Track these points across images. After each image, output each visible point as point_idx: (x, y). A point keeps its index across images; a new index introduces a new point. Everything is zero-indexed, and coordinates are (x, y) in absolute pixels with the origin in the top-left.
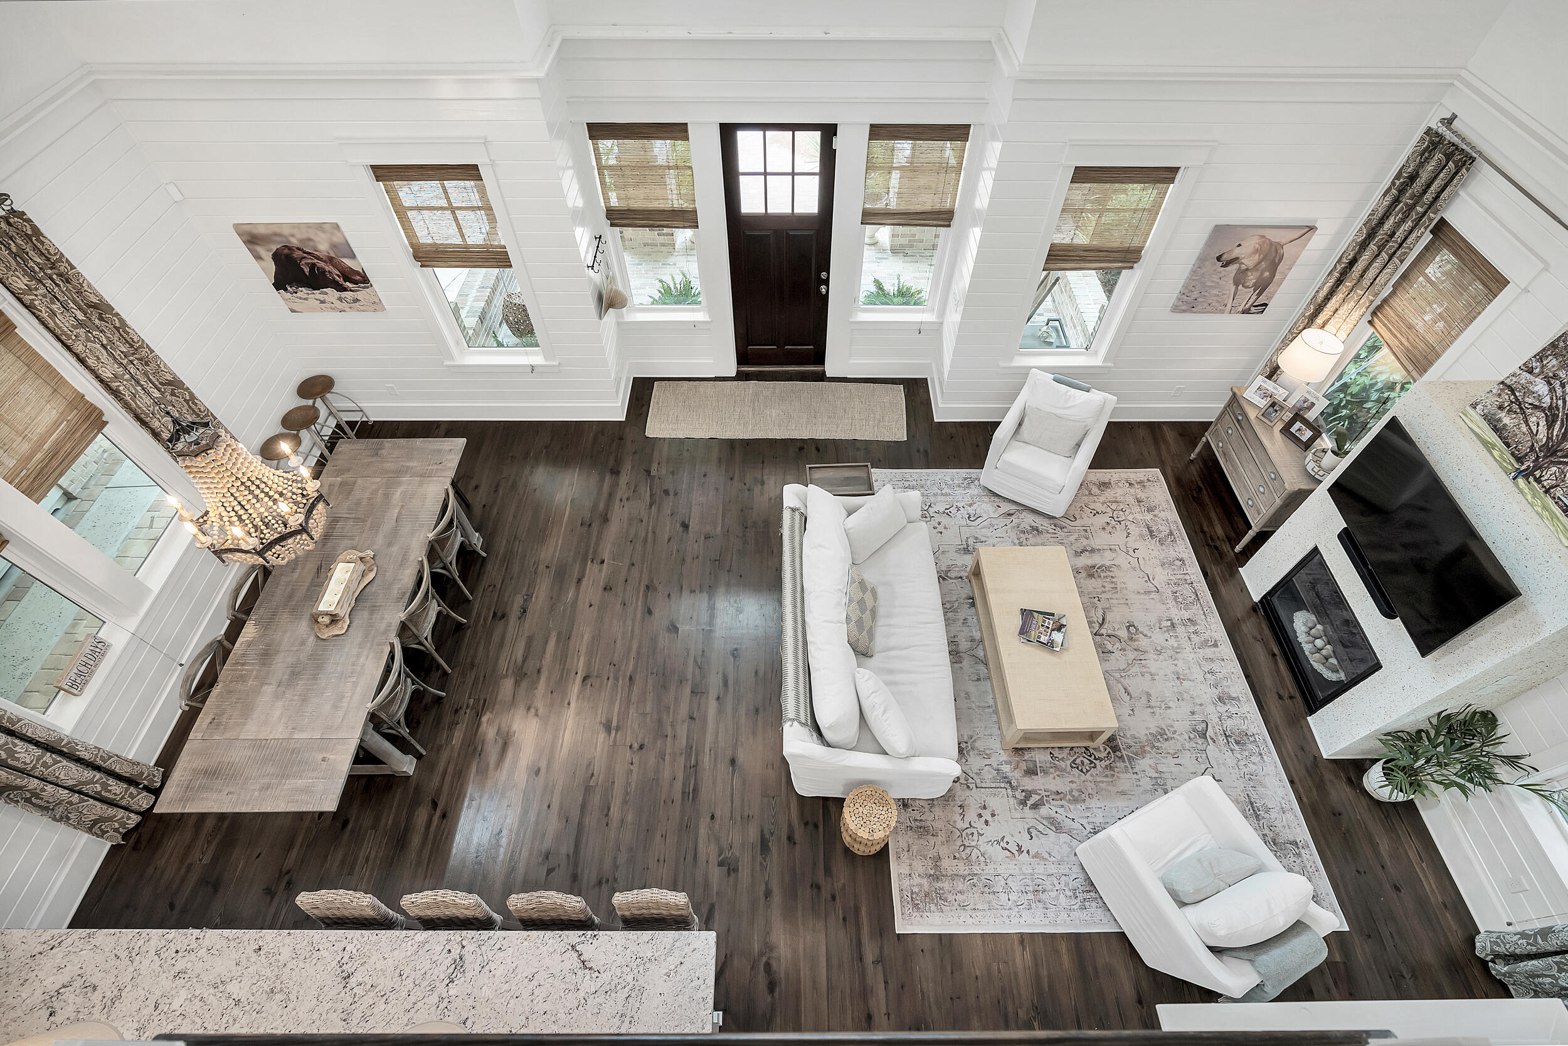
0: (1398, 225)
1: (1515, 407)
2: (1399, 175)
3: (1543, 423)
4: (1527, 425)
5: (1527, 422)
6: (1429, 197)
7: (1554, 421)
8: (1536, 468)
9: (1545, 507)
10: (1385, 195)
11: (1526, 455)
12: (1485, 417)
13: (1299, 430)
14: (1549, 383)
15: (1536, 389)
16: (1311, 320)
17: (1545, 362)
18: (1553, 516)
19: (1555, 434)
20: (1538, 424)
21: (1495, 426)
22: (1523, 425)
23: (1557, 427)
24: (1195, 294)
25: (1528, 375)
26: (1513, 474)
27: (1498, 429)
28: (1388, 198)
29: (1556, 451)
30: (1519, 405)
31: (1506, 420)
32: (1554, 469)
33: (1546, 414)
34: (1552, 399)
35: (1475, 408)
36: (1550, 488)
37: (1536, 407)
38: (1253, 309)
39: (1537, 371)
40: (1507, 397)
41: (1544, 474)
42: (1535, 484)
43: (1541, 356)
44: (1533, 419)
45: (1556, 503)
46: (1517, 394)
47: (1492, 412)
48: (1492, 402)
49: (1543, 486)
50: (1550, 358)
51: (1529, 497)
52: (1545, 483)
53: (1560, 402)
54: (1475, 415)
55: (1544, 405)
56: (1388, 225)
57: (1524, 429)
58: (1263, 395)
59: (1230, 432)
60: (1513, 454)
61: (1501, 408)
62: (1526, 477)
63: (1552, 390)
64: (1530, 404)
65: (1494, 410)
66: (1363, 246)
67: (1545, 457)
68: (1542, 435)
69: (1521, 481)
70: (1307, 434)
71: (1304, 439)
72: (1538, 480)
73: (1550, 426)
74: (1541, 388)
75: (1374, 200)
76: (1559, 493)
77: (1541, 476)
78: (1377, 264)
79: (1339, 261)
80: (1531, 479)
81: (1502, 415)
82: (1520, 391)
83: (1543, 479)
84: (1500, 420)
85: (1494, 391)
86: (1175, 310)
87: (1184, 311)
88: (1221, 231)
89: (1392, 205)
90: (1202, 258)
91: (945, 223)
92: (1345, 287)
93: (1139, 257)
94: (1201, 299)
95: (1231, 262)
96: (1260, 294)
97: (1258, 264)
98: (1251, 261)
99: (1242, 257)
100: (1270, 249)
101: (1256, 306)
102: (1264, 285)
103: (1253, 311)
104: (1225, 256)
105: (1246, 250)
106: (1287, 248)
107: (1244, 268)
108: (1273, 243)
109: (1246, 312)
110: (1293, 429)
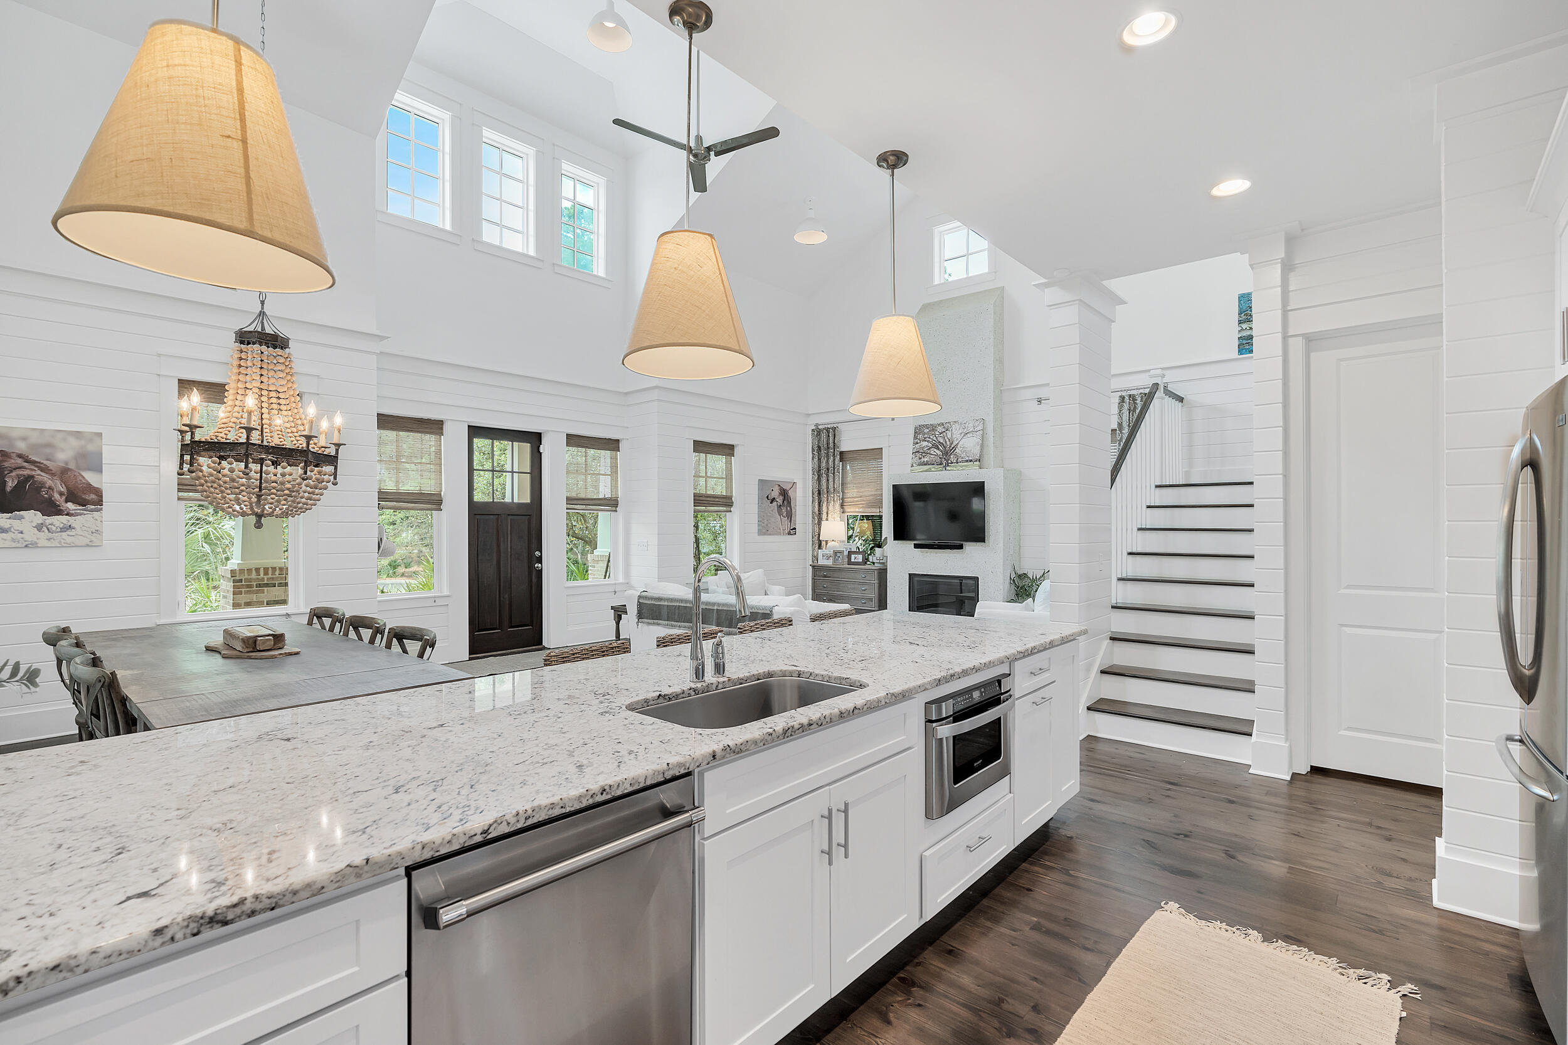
0: (827, 462)
1: (924, 454)
2: (813, 450)
3: (935, 450)
5: (931, 454)
6: (831, 445)
7: (938, 447)
8: (948, 460)
9: (962, 466)
10: (813, 459)
11: (941, 461)
12: (919, 465)
13: (855, 558)
14: (926, 440)
15: (923, 445)
16: (820, 520)
17: (919, 438)
18: (966, 466)
19: (942, 449)
20: (934, 452)
22: (931, 456)
23: (941, 447)
24: (766, 522)
25: (917, 445)
26: (944, 469)
27: (925, 464)
28: (816, 459)
29: (948, 452)
31: (926, 460)
32: (952, 456)
33: (934, 447)
34: (931, 443)
35: (913, 466)
37: (929, 449)
39: (919, 441)
40: (918, 454)
41: (951, 460)
42: (952, 465)
43: (915, 438)
44: (932, 452)
45: (960, 463)
46: (920, 451)
48: (916, 460)
50: (919, 435)
51: (953, 470)
52: (955, 462)
53: (934, 441)
54: (916, 468)
55: (931, 446)
56: (824, 464)
57: (933, 456)
58: (826, 558)
59: (825, 586)
60: (937, 465)
61: (920, 459)
62: (948, 466)
63: (928, 441)
64: (927, 450)
65: (919, 461)
66: (819, 480)
67: (947, 456)
68: (939, 453)
69: (947, 468)
70: (860, 558)
71: (860, 560)
72: (952, 463)
73: (938, 449)
74: (925, 444)
75: (809, 465)
76: (960, 460)
78: (831, 480)
79: (813, 494)
80: (950, 465)
81: (923, 460)
84: (923, 462)
85: (913, 457)
86: (760, 533)
87: (764, 534)
88: (762, 483)
89: (819, 459)
90: (760, 498)
91: (614, 509)
92: (824, 499)
93: (733, 503)
94: (769, 525)
95: (773, 500)
96: (791, 521)
97: (783, 502)
98: (780, 500)
99: (776, 497)
100: (784, 493)
101: (792, 530)
102: (790, 516)
103: (792, 533)
104: (769, 496)
105: (775, 493)
106: (791, 493)
107: (779, 504)
108: (784, 490)
109: (789, 534)
110: (852, 560)
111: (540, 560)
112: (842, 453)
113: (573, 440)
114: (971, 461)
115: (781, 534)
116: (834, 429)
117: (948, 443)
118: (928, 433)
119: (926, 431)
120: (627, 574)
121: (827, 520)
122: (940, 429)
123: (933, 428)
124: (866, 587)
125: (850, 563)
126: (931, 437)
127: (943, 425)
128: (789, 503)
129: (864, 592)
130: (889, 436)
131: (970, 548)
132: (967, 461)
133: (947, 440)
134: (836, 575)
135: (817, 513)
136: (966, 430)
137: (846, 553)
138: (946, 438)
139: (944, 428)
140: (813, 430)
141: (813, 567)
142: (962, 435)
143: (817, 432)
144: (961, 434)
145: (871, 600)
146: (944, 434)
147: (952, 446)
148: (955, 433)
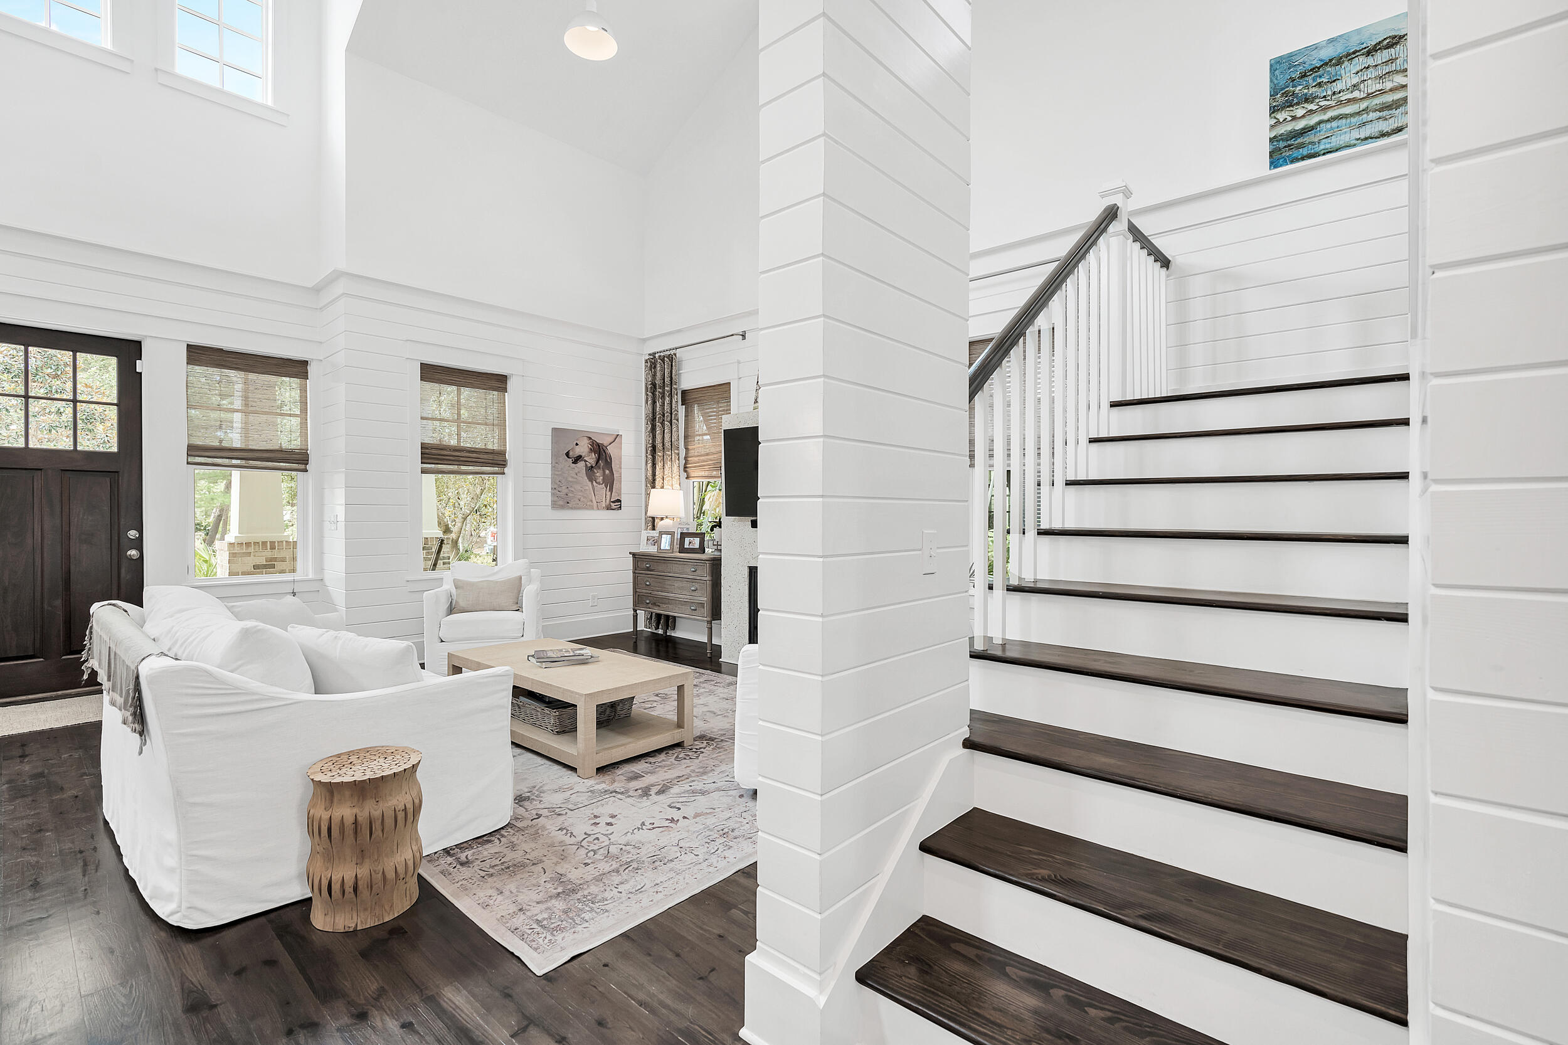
0: (663, 405)
2: (647, 389)
6: (667, 380)
10: (647, 402)
13: (690, 543)
16: (653, 486)
24: (565, 491)
28: (650, 402)
35: (756, 403)
38: (613, 504)
56: (659, 409)
58: (653, 543)
59: (648, 583)
66: (653, 431)
70: (696, 542)
71: (697, 546)
75: (642, 411)
78: (667, 432)
79: (644, 451)
86: (555, 505)
87: (562, 507)
88: (558, 433)
89: (654, 402)
90: (555, 455)
91: (302, 467)
92: (658, 459)
93: (505, 461)
94: (570, 495)
95: (578, 459)
96: (611, 490)
97: (597, 462)
98: (591, 459)
99: (583, 455)
100: (600, 451)
101: (613, 502)
102: (610, 482)
103: (614, 507)
104: (571, 454)
105: (583, 449)
106: (611, 450)
107: (589, 465)
108: (598, 445)
109: (609, 508)
110: (686, 546)
111: (139, 544)
112: (684, 392)
113: (197, 354)
115: (593, 509)
116: (671, 358)
120: (320, 567)
121: (662, 487)
124: (697, 586)
125: (682, 550)
128: (608, 464)
129: (694, 594)
130: (739, 362)
134: (660, 568)
135: (650, 478)
137: (678, 536)
140: (646, 361)
141: (634, 555)
143: (653, 363)
145: (702, 605)
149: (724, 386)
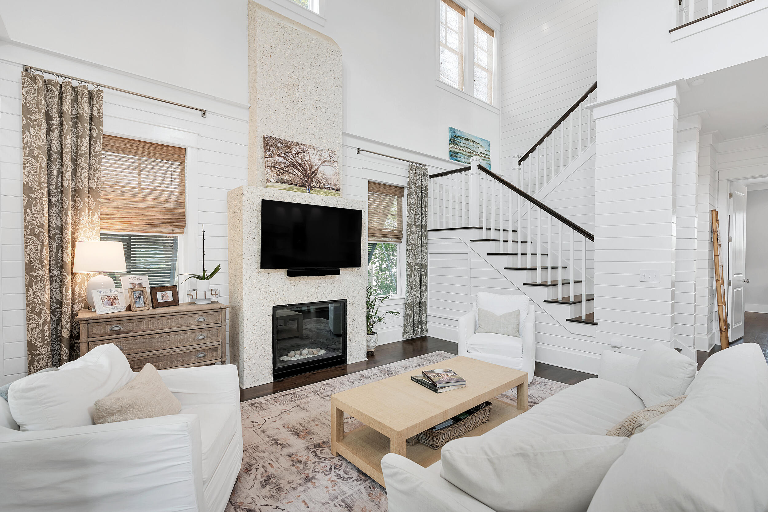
3: (295, 170)
4: (292, 174)
5: (290, 173)
7: (297, 167)
8: (310, 184)
9: (326, 193)
11: (303, 183)
12: (278, 182)
13: (163, 297)
14: (281, 156)
15: (280, 161)
17: (271, 151)
18: (330, 193)
19: (301, 170)
20: (294, 171)
21: (284, 182)
22: (291, 175)
23: (299, 168)
25: (272, 158)
26: (307, 192)
27: (286, 183)
29: (308, 175)
30: (282, 170)
31: (285, 178)
32: (314, 180)
33: (292, 166)
34: (288, 161)
35: (270, 182)
36: (320, 186)
37: (287, 167)
39: (273, 155)
40: (275, 170)
41: (314, 184)
42: (315, 189)
43: (267, 150)
44: (291, 171)
45: (325, 189)
46: (277, 167)
47: (278, 179)
48: (273, 175)
49: (318, 188)
50: (271, 148)
51: (319, 194)
52: (317, 186)
53: (291, 160)
54: (273, 184)
55: (288, 164)
57: (293, 176)
58: (109, 302)
60: (300, 186)
61: (277, 175)
62: (311, 189)
63: (284, 158)
64: (285, 167)
67: (308, 179)
68: (299, 174)
69: (311, 192)
71: (170, 299)
72: (315, 187)
73: (298, 169)
74: (281, 160)
76: (324, 186)
77: (314, 186)
80: (313, 189)
81: (280, 177)
82: (276, 165)
83: (315, 186)
84: (283, 179)
85: (269, 171)
110: (160, 300)
112: (107, 137)
114: (333, 189)
116: (91, 93)
117: (307, 166)
118: (282, 149)
119: (279, 145)
122: (295, 149)
123: (288, 145)
124: (206, 334)
125: (155, 305)
126: (288, 155)
127: (298, 145)
131: (345, 272)
132: (329, 188)
133: (306, 163)
136: (322, 158)
137: (148, 292)
138: (304, 159)
139: (300, 148)
142: (320, 162)
144: (319, 160)
146: (302, 155)
147: (312, 170)
148: (313, 158)
149: (169, 149)
